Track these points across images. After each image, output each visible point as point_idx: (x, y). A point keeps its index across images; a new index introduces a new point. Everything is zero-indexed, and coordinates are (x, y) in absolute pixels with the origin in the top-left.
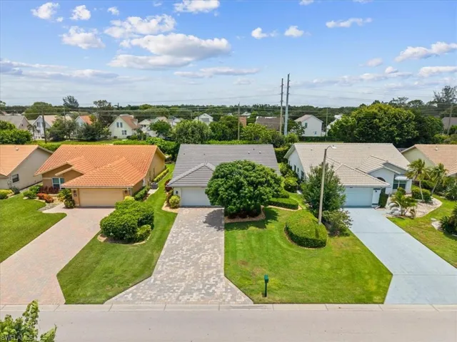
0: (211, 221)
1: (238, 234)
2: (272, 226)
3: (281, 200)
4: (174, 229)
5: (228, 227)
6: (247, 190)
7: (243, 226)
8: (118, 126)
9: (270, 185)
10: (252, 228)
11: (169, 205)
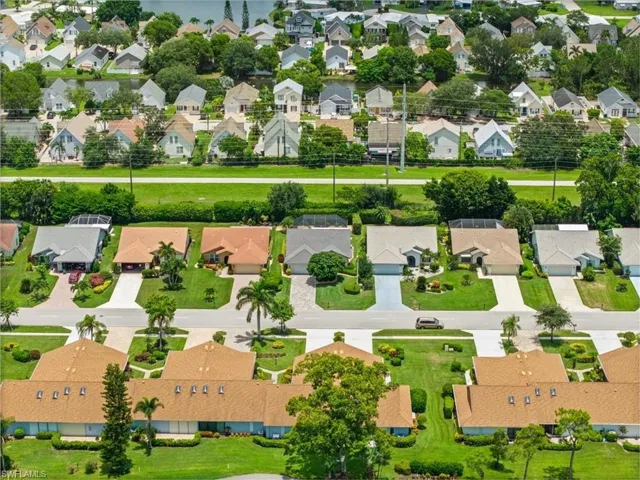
0: (309, 282)
1: (322, 289)
2: (339, 285)
3: (349, 271)
4: (292, 286)
5: (318, 286)
6: (327, 270)
7: (325, 285)
8: (171, 142)
9: (338, 266)
10: (329, 287)
11: (285, 273)
